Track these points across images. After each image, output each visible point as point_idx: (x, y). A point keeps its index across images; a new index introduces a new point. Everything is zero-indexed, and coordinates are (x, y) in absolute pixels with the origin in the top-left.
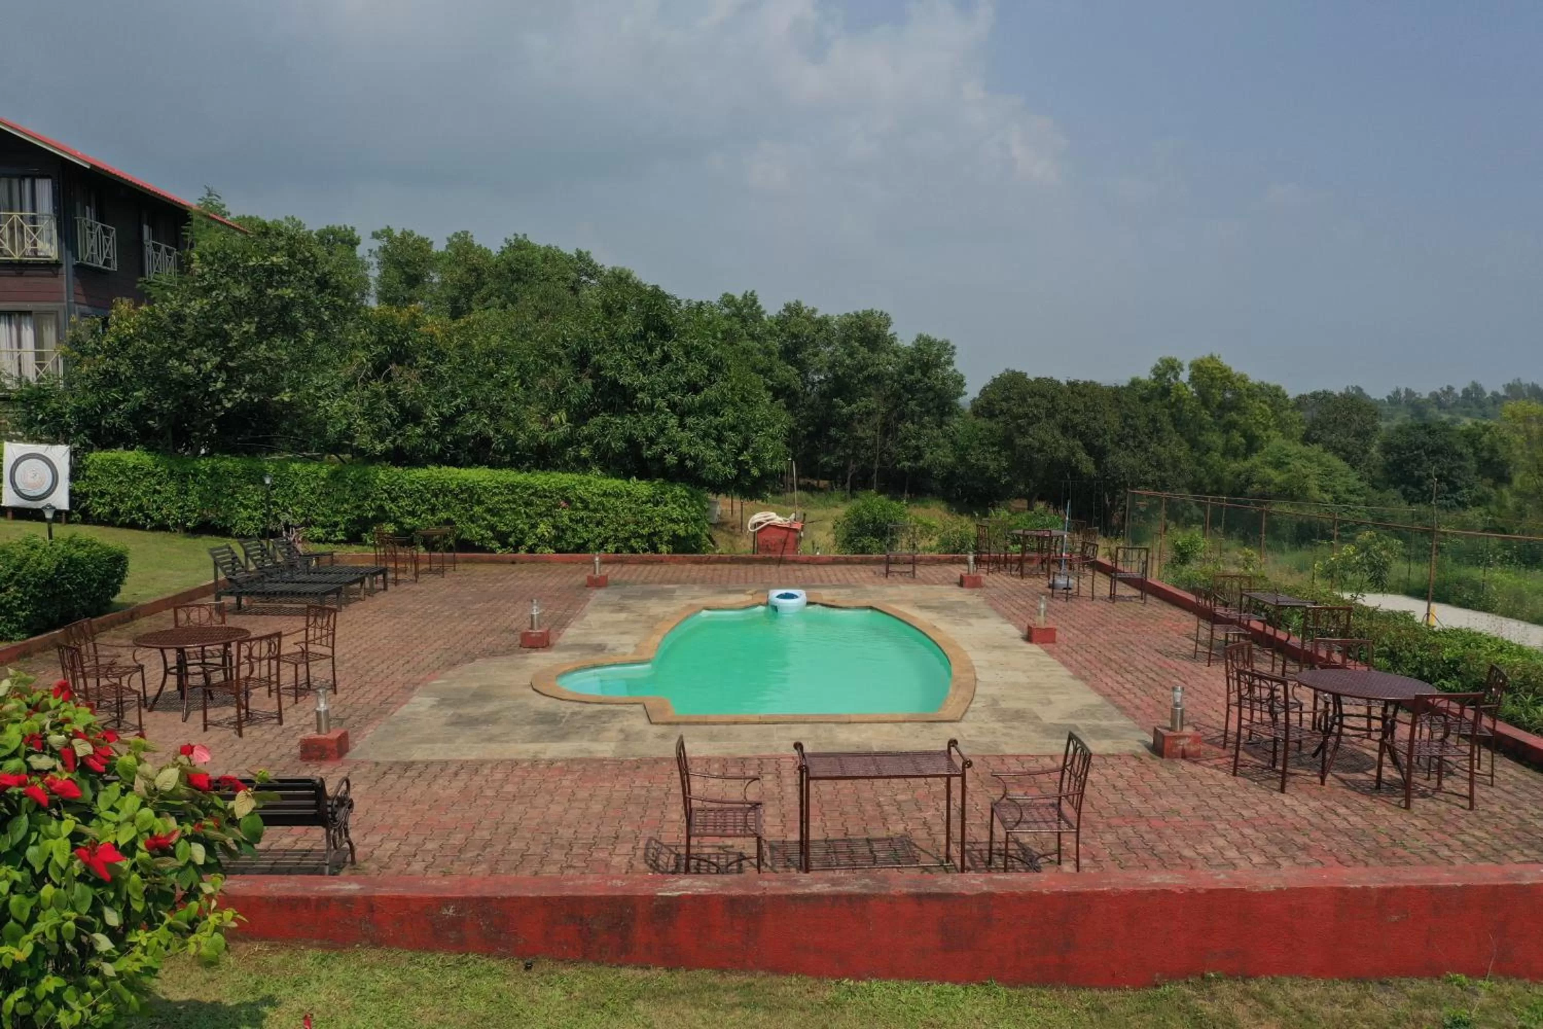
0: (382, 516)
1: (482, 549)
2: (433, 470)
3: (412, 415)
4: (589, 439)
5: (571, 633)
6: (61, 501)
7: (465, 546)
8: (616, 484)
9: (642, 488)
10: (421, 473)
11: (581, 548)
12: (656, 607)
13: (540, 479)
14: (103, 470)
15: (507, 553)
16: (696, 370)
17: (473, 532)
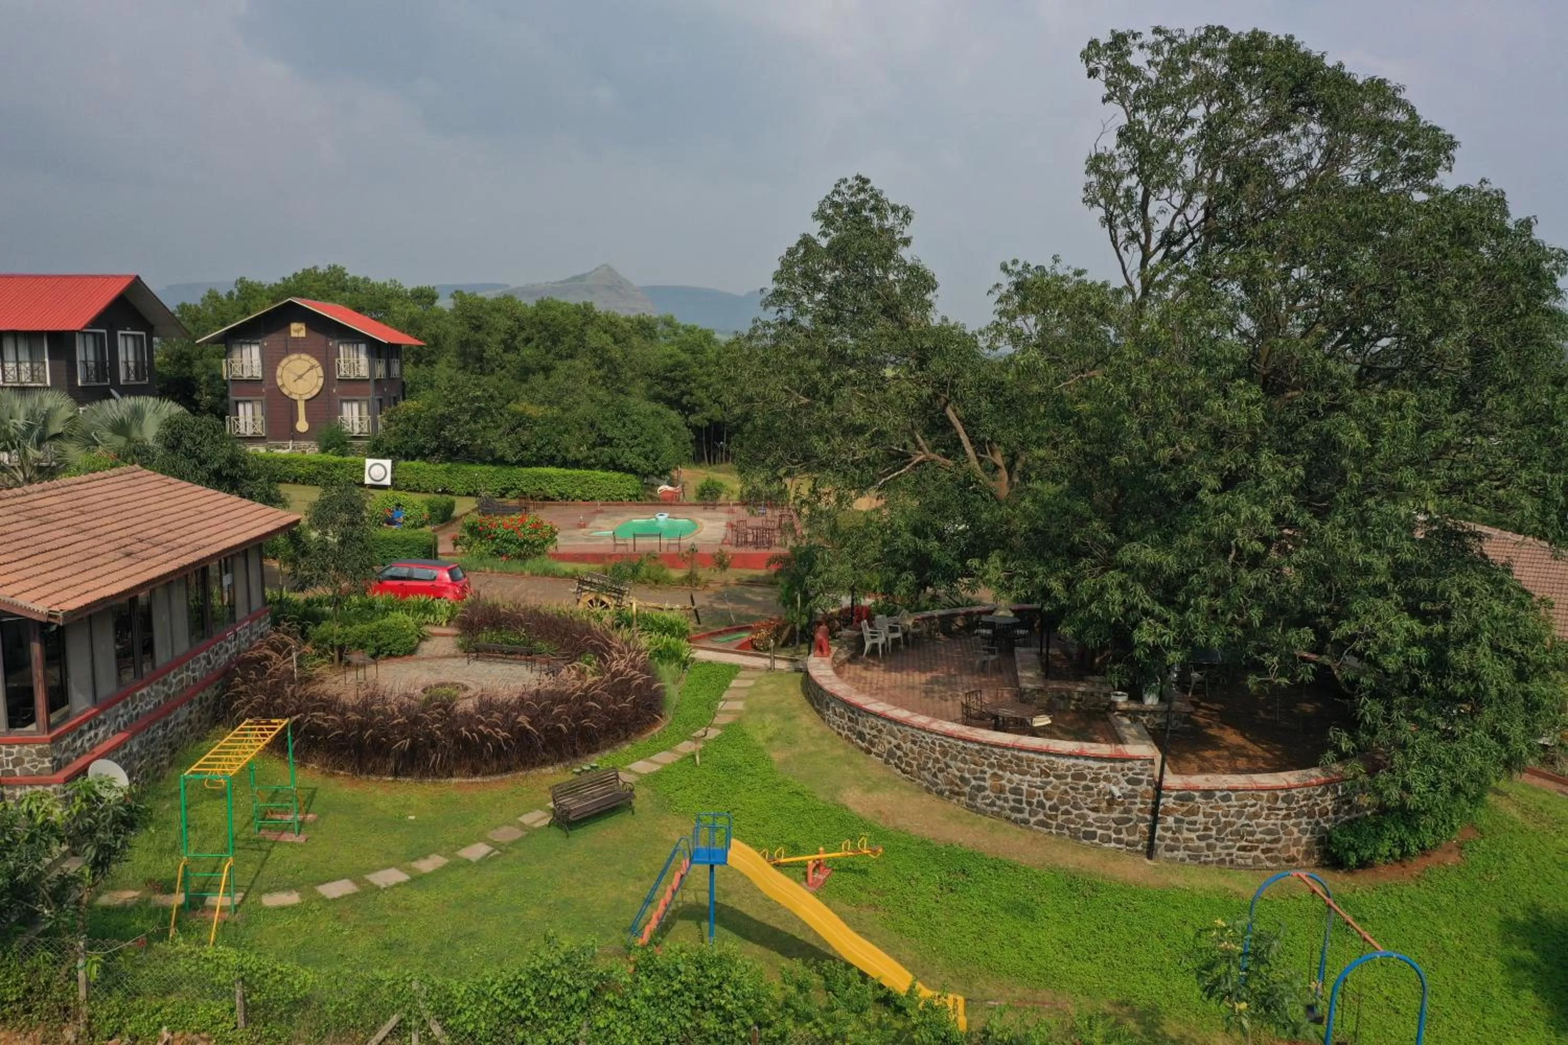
0: (514, 487)
1: (553, 500)
2: (535, 469)
3: (525, 447)
4: (595, 456)
5: (591, 525)
6: (388, 481)
7: (547, 498)
8: (605, 474)
9: (616, 475)
10: (529, 470)
11: (592, 499)
12: (618, 519)
13: (576, 472)
14: (405, 469)
15: (564, 502)
16: (636, 430)
17: (551, 492)
